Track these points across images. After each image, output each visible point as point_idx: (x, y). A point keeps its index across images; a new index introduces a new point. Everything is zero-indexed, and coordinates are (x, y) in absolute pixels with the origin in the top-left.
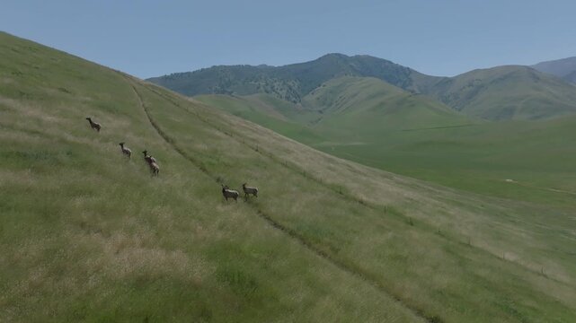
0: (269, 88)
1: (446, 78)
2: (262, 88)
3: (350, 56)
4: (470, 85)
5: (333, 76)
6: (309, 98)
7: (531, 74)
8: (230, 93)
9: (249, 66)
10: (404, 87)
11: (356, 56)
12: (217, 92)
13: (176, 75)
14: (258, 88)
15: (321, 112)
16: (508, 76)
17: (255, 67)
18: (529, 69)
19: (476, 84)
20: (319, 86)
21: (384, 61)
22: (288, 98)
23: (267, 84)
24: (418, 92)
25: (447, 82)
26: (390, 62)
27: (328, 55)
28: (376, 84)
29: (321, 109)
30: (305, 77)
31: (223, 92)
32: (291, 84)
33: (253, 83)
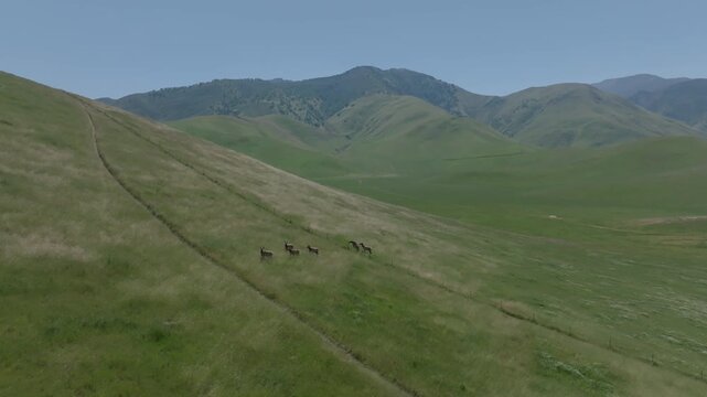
0: (285, 108)
1: (497, 97)
2: (276, 108)
3: (384, 69)
4: (524, 106)
5: (363, 93)
6: (334, 120)
7: (593, 93)
8: (236, 114)
9: (260, 80)
10: (448, 108)
11: (392, 70)
12: (220, 112)
13: (168, 90)
14: (272, 107)
15: (347, 137)
16: (568, 95)
17: (267, 81)
18: (591, 88)
19: (531, 106)
20: (347, 105)
21: (425, 76)
22: (308, 120)
23: (282, 103)
24: (464, 114)
25: (497, 102)
26: (432, 78)
27: (358, 68)
28: (415, 104)
29: (348, 134)
30: (331, 94)
31: (228, 113)
32: (312, 103)
33: (265, 101)
